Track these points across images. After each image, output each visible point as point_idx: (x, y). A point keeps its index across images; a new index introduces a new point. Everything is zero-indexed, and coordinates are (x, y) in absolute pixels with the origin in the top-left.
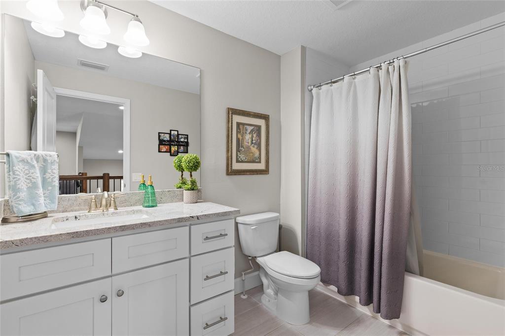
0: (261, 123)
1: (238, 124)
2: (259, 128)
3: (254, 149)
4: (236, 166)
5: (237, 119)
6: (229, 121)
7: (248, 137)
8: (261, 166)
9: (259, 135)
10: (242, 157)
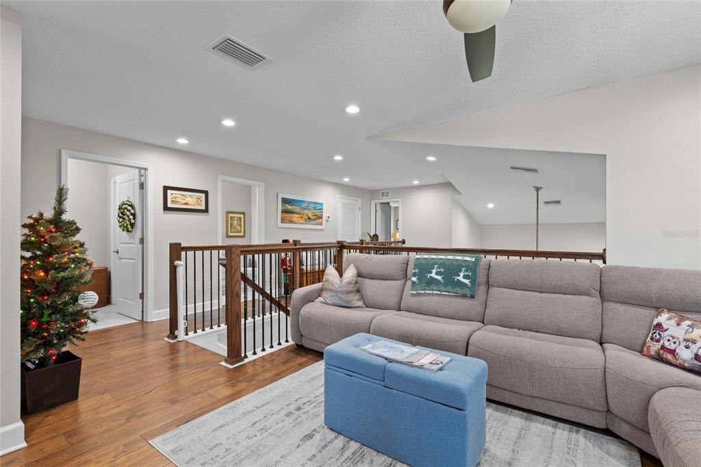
0: (242, 216)
1: (231, 217)
2: (240, 218)
3: (238, 227)
4: (230, 234)
5: (230, 215)
6: (227, 216)
7: (235, 222)
8: (242, 234)
9: (241, 221)
10: (233, 230)
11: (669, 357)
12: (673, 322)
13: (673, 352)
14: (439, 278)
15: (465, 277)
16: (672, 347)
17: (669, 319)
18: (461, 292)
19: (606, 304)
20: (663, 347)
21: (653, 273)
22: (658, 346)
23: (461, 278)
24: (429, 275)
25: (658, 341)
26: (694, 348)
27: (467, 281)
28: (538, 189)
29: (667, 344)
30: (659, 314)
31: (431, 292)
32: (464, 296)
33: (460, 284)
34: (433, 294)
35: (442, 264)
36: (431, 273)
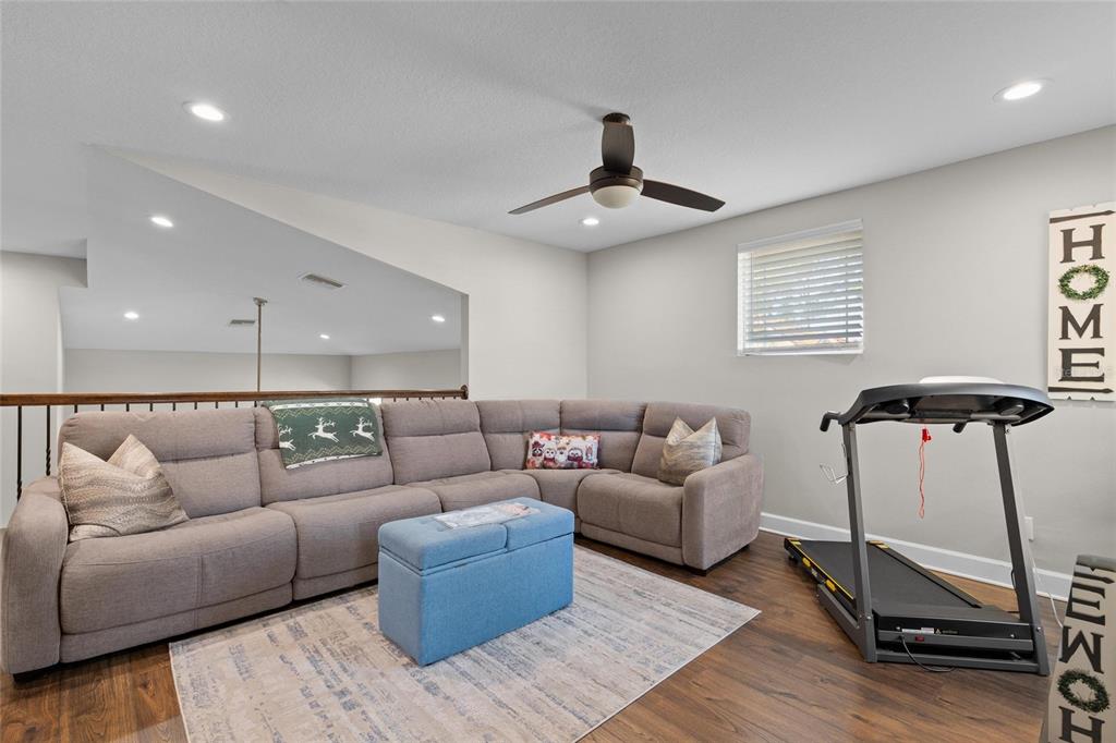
11: (551, 464)
12: (545, 438)
13: (553, 460)
14: (330, 436)
15: (365, 430)
16: (552, 456)
17: (541, 437)
18: (366, 450)
19: (487, 436)
20: (545, 459)
21: (520, 404)
22: (541, 459)
23: (360, 432)
24: (314, 435)
25: (540, 455)
26: (566, 453)
27: (368, 435)
28: (260, 303)
29: (547, 455)
30: (532, 435)
31: (322, 460)
32: (370, 455)
33: (361, 440)
34: (326, 463)
35: (329, 415)
36: (316, 430)
